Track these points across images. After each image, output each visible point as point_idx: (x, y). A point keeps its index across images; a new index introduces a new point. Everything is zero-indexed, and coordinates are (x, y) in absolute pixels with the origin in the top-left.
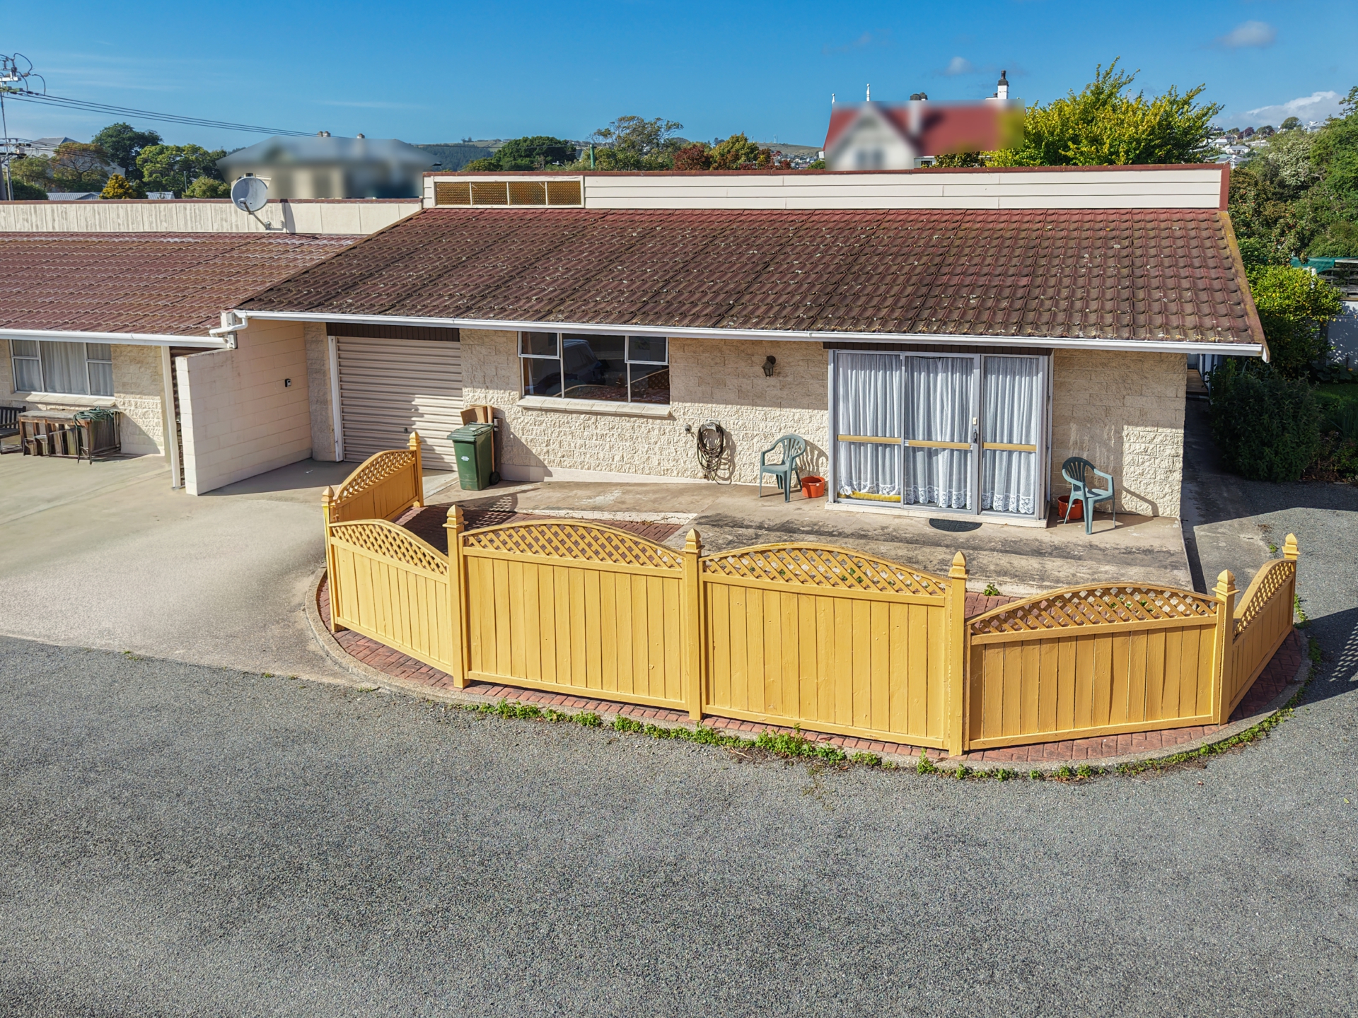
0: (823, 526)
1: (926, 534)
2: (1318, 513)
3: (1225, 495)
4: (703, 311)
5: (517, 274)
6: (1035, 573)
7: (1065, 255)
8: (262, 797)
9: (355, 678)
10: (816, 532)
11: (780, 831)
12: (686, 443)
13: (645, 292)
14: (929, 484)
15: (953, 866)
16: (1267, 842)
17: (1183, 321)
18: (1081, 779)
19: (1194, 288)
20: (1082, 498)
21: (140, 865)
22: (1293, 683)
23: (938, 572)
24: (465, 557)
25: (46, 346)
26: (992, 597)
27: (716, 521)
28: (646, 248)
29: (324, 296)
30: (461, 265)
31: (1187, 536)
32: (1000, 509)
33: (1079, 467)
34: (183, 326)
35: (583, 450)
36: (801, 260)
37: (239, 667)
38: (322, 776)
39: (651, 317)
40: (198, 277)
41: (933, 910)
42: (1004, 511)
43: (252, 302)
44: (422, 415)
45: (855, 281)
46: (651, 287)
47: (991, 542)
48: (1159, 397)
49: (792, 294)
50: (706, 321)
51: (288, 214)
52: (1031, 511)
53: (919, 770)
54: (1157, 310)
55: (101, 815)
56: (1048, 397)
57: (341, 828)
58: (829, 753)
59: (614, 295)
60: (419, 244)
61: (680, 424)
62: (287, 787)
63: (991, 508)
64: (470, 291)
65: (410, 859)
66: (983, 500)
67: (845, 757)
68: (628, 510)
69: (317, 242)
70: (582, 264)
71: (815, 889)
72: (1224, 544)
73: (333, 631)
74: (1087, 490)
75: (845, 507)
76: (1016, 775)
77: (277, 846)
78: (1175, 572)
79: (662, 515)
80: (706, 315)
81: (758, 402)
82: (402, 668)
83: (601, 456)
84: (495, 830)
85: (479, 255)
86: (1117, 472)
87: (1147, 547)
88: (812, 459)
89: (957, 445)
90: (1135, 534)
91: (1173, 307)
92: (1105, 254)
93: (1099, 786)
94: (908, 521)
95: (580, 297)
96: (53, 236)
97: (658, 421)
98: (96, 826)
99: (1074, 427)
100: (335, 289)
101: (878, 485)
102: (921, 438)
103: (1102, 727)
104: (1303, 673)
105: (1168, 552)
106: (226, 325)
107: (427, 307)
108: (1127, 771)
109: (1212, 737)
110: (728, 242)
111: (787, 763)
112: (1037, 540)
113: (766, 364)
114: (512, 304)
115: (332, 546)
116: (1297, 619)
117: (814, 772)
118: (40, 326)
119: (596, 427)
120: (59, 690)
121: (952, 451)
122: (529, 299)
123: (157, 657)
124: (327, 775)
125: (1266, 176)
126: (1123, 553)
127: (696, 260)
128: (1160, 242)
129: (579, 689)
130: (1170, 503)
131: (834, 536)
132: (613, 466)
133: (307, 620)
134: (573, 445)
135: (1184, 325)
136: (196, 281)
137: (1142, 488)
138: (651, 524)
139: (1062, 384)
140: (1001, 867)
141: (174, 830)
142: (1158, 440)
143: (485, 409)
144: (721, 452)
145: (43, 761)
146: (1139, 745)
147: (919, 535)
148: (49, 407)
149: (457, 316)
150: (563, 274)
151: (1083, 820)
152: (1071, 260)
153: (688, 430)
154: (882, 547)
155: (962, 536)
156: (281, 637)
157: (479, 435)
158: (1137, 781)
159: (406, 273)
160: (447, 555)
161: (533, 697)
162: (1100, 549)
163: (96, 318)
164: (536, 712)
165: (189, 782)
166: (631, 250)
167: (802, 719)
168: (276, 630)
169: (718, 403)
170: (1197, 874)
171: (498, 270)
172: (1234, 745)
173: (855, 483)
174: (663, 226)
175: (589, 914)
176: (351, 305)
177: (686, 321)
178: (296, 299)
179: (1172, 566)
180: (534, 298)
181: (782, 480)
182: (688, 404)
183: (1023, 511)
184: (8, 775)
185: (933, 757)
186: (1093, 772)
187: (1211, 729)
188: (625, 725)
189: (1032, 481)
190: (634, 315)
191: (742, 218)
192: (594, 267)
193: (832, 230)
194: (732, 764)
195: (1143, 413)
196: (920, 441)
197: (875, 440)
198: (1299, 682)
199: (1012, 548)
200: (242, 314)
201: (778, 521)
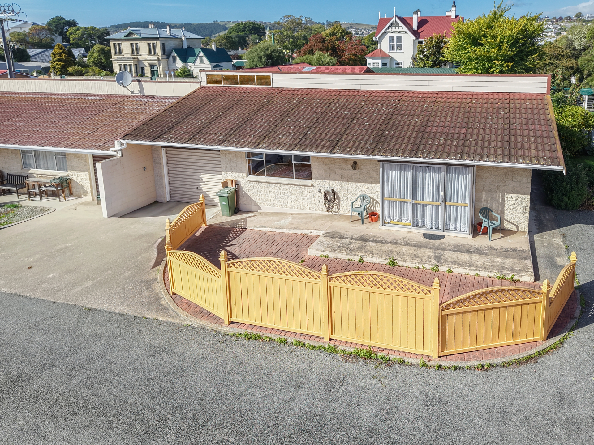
0: (378, 237)
1: (422, 242)
2: (585, 227)
3: (547, 217)
4: (326, 144)
5: (245, 123)
6: (467, 262)
7: (481, 117)
8: (147, 383)
9: (182, 319)
10: (375, 241)
11: (363, 397)
12: (319, 197)
13: (301, 134)
14: (423, 218)
15: (434, 415)
16: (561, 401)
17: (531, 153)
18: (486, 369)
19: (535, 136)
20: (487, 226)
21: (98, 419)
22: (573, 318)
23: (427, 262)
24: (228, 272)
25: (36, 153)
26: (450, 274)
27: (333, 235)
28: (300, 109)
29: (160, 133)
30: (218, 117)
31: (531, 240)
32: (453, 229)
33: (486, 212)
34: (98, 144)
35: (274, 199)
36: (367, 117)
37: (132, 314)
38: (171, 372)
39: (304, 147)
40: (103, 118)
41: (427, 437)
42: (455, 230)
43: (128, 136)
44: (204, 182)
45: (391, 129)
46: (303, 131)
47: (449, 246)
48: (520, 182)
49: (364, 136)
50: (327, 149)
51: (141, 87)
52: (466, 231)
53: (420, 365)
54: (519, 147)
55: (79, 394)
56: (473, 181)
57: (181, 399)
58: (383, 357)
59: (287, 135)
60: (200, 105)
61: (316, 189)
62: (157, 378)
63: (449, 229)
64: (224, 131)
65: (211, 414)
66: (446, 226)
67: (390, 360)
68: (295, 228)
69: (154, 100)
70: (273, 117)
71: (379, 427)
72: (546, 244)
73: (171, 295)
74: (489, 221)
75: (387, 227)
76: (460, 367)
77: (155, 409)
78: (526, 261)
79: (309, 231)
80: (327, 146)
81: (350, 180)
82: (202, 314)
83: (282, 201)
84: (246, 399)
85: (227, 112)
86: (502, 213)
87: (515, 248)
88: (373, 205)
89: (435, 203)
90: (509, 241)
91: (526, 146)
92: (498, 117)
93: (494, 373)
94: (414, 234)
95: (273, 136)
96: (35, 94)
97: (307, 187)
98: (77, 399)
99: (484, 193)
100: (165, 129)
101: (401, 218)
102: (419, 200)
103: (495, 344)
104: (577, 313)
105: (523, 251)
106: (117, 146)
107: (206, 140)
108: (505, 365)
109: (540, 348)
110: (335, 107)
111: (366, 362)
112: (468, 245)
113: (353, 165)
114: (243, 139)
115: (170, 260)
116: (576, 285)
117: (377, 367)
118: (34, 144)
119: (280, 189)
120: (56, 327)
121: (433, 205)
122: (250, 136)
123: (96, 308)
124: (173, 371)
125: (567, 45)
126: (504, 251)
127: (322, 116)
128: (521, 110)
129: (277, 326)
130: (524, 226)
131: (383, 243)
132: (288, 206)
133: (159, 287)
134: (270, 196)
135: (530, 156)
136: (102, 121)
137: (513, 219)
138: (305, 235)
139: (479, 176)
140: (454, 415)
141: (111, 401)
142: (519, 200)
143: (232, 181)
144: (334, 201)
145: (52, 366)
146: (510, 352)
147: (419, 242)
148: (39, 176)
149: (219, 145)
150: (265, 123)
151: (487, 390)
152: (483, 119)
153: (320, 191)
154: (403, 249)
155: (437, 242)
156: (149, 297)
157: (229, 193)
158: (509, 370)
159: (195, 121)
160: (220, 270)
161: (258, 329)
162: (495, 249)
163: (59, 139)
164: (260, 337)
165: (115, 375)
166: (294, 110)
167: (372, 342)
168: (146, 293)
169: (332, 180)
170: (533, 417)
171: (236, 120)
172: (549, 351)
173: (391, 217)
174: (307, 97)
175: (286, 441)
176: (172, 138)
177: (318, 150)
178: (147, 134)
179: (525, 258)
180: (252, 136)
181: (360, 214)
182: (320, 181)
183: (462, 231)
184: (37, 373)
185: (426, 360)
186: (491, 365)
187: (539, 343)
188: (298, 344)
189: (467, 218)
190: (296, 145)
191: (341, 94)
192: (278, 119)
193: (380, 101)
194: (343, 364)
195: (513, 189)
196: (419, 201)
197: (400, 200)
198: (576, 318)
199: (458, 249)
200: (124, 142)
201: (359, 235)
